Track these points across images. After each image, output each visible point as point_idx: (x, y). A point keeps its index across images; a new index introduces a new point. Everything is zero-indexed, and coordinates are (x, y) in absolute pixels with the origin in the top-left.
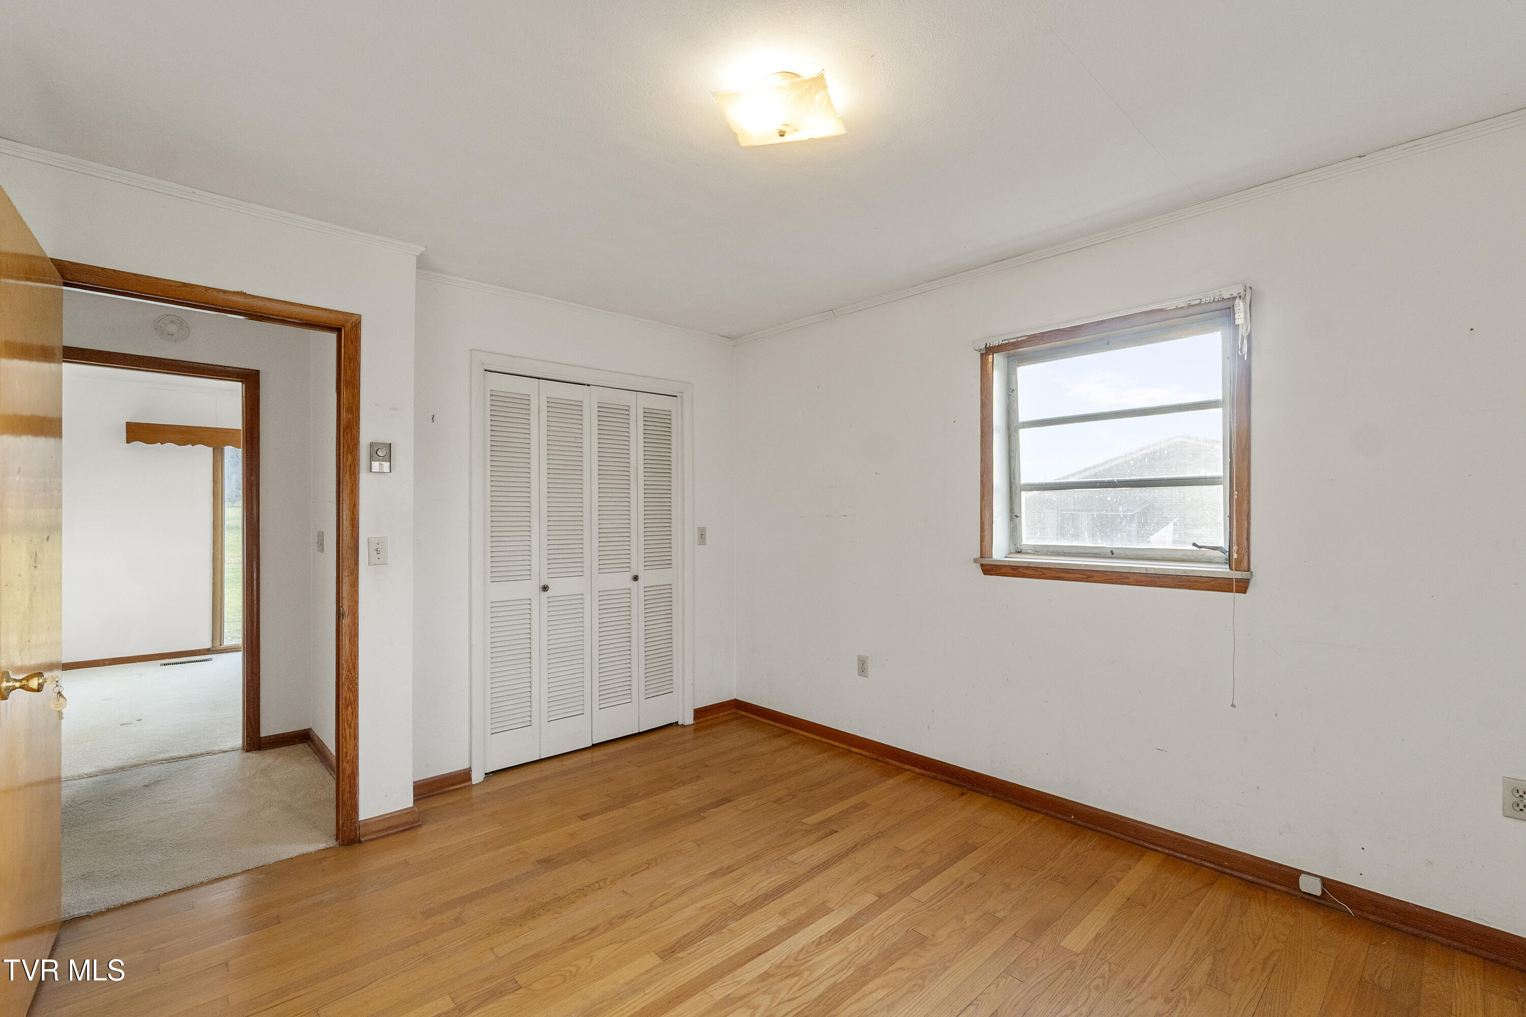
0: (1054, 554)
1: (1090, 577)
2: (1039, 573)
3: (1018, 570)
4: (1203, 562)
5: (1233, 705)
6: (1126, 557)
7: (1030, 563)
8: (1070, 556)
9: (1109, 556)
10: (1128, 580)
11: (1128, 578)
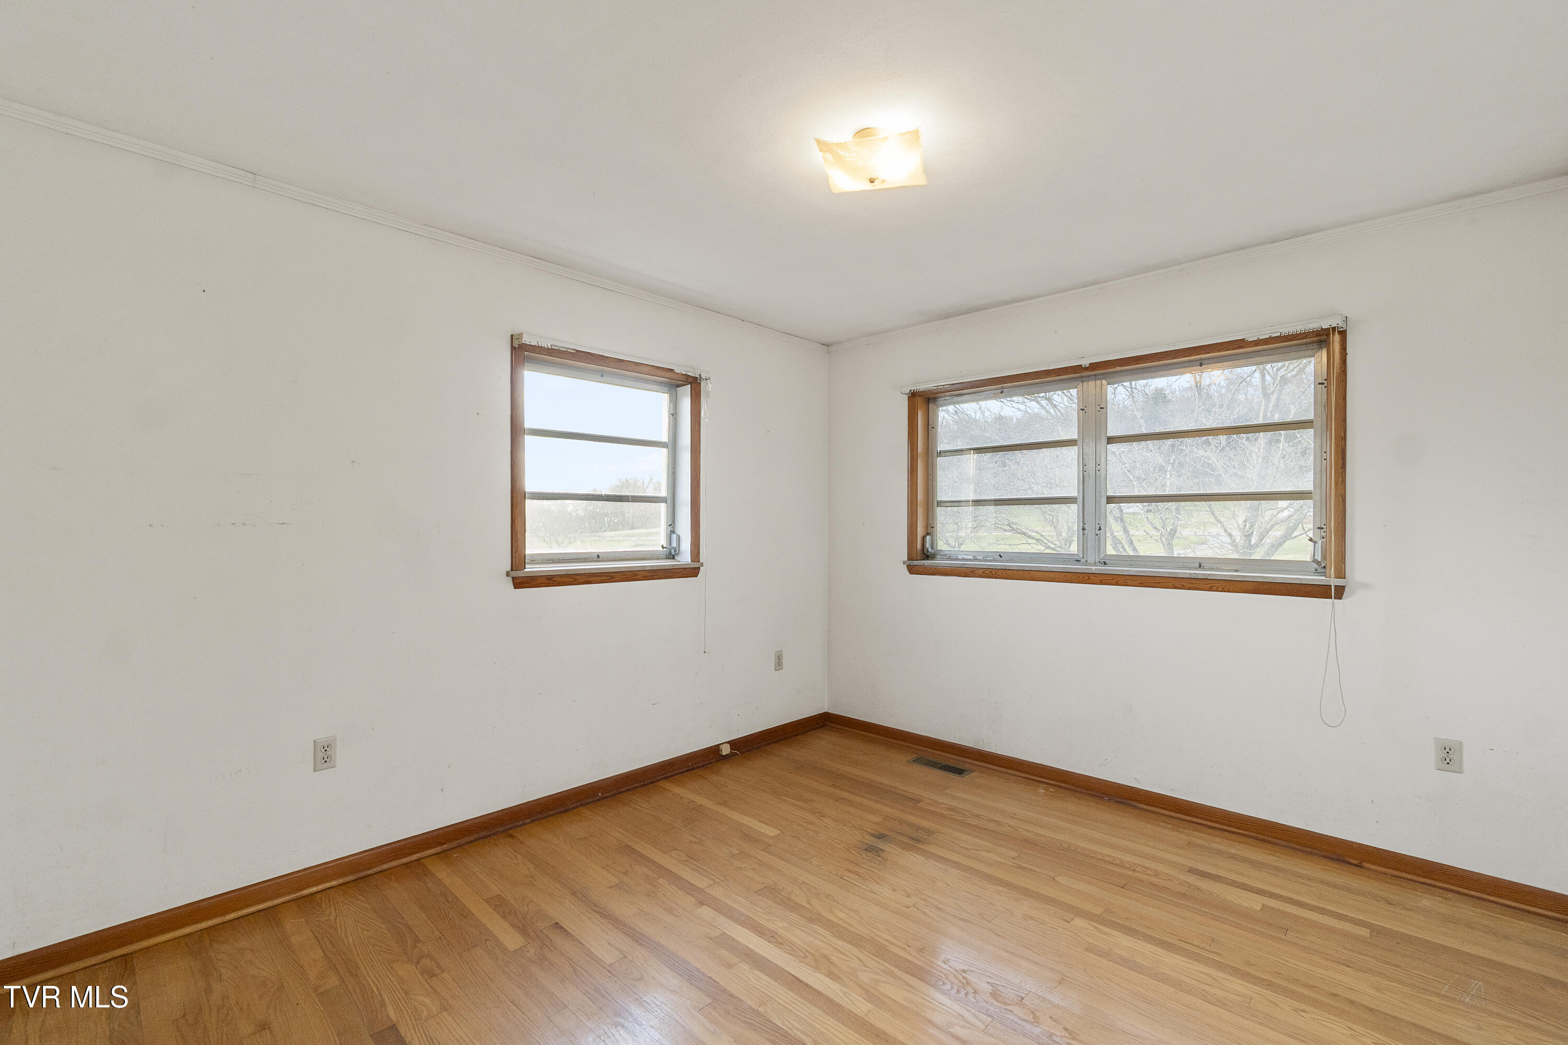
0: (550, 562)
1: (612, 577)
2: (572, 580)
3: (554, 579)
4: (655, 559)
5: (705, 652)
6: (608, 559)
7: (569, 570)
8: (564, 562)
9: (595, 560)
10: (637, 577)
11: (637, 575)
